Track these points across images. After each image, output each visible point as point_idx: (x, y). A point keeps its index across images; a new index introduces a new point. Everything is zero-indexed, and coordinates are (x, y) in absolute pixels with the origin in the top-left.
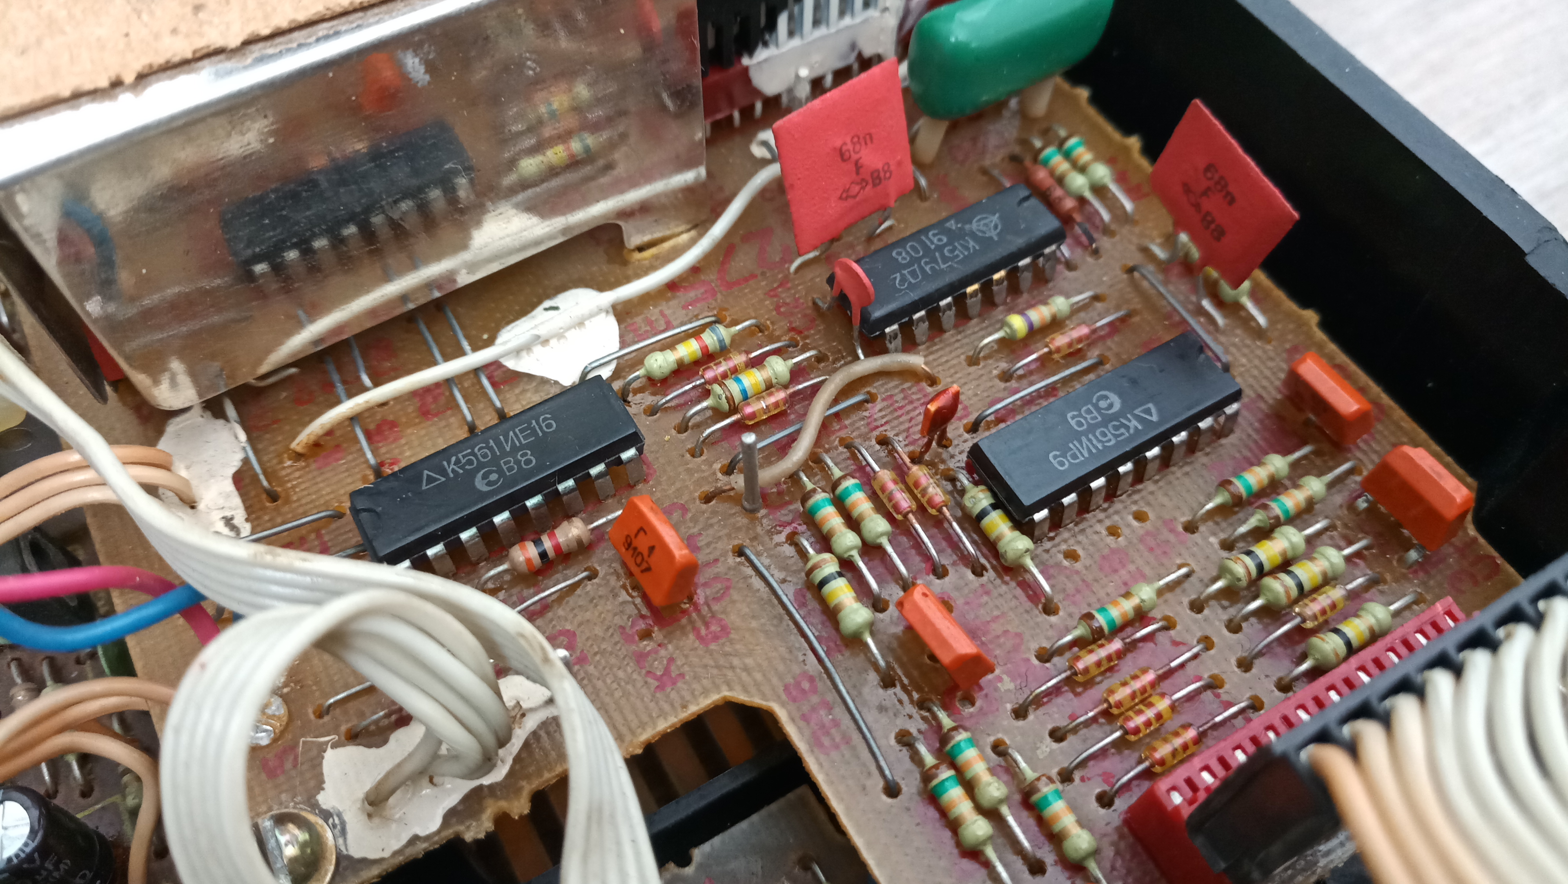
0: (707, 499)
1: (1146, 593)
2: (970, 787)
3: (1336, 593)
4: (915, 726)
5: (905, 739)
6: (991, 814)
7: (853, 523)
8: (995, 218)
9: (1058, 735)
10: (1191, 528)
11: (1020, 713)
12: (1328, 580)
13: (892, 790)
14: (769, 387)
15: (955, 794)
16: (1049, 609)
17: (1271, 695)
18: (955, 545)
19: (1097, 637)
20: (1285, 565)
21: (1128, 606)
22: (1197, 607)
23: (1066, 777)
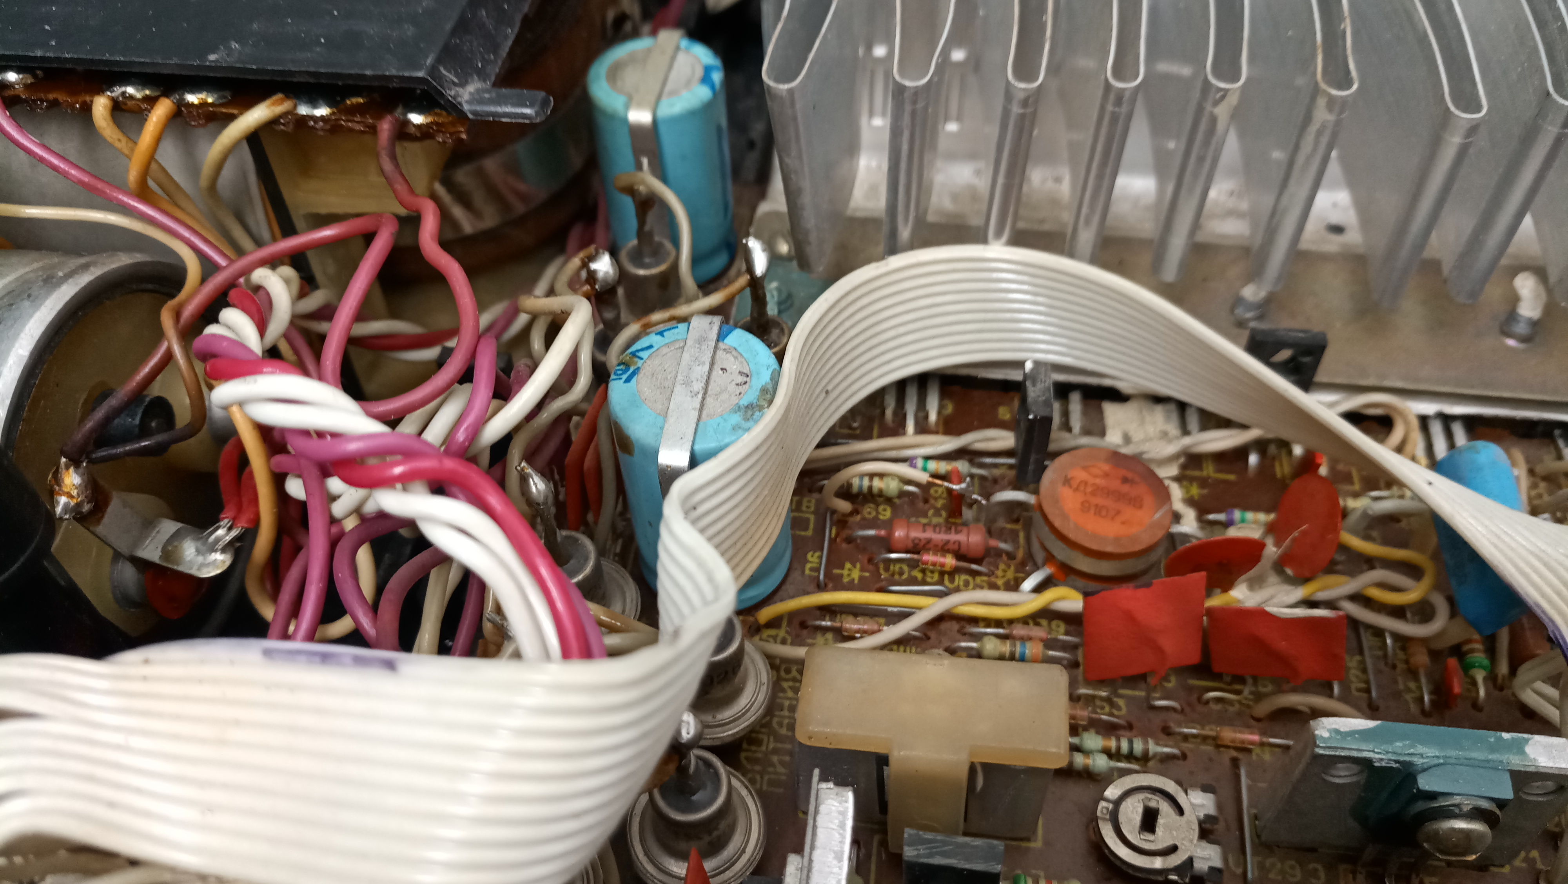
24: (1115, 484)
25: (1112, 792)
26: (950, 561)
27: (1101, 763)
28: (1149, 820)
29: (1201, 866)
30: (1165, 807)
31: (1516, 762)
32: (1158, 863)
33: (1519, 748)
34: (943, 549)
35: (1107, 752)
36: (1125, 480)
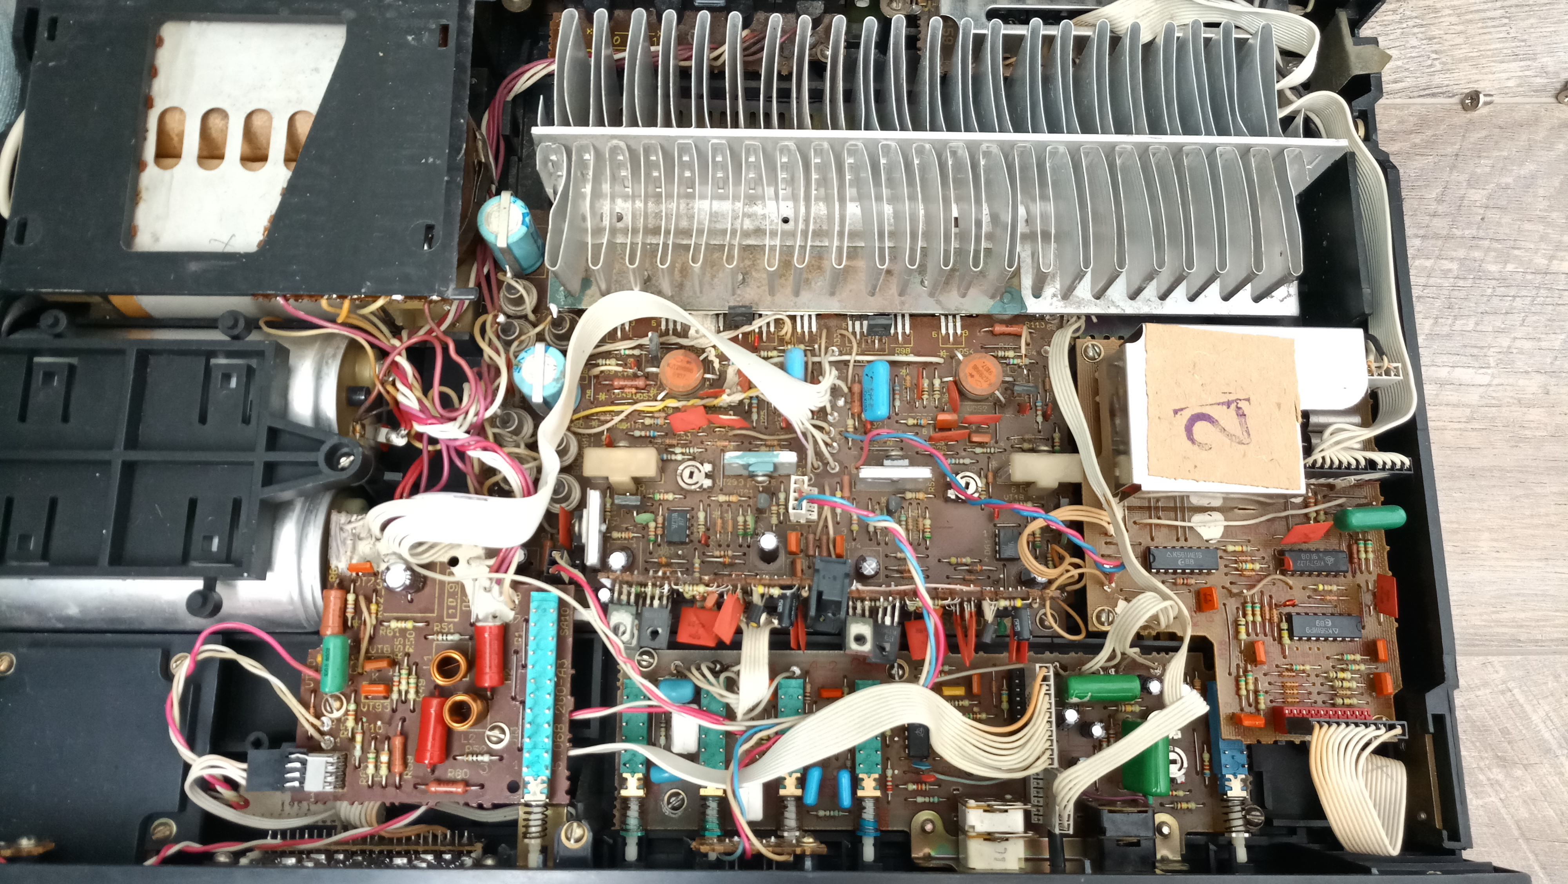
0: (1223, 587)
1: (1308, 667)
2: (1247, 683)
3: (1349, 693)
4: (1242, 665)
5: (1238, 665)
6: (1248, 691)
7: (1254, 615)
8: (1332, 559)
9: (1270, 683)
10: (1328, 658)
11: (1265, 675)
12: (1349, 689)
13: (1230, 674)
14: (1253, 570)
15: (1243, 684)
16: (1285, 657)
17: (1320, 703)
18: (1272, 631)
19: (1291, 670)
20: (1343, 680)
21: (1302, 668)
22: (1317, 676)
23: (1266, 692)
24: (685, 365)
25: (681, 468)
26: (634, 391)
27: (679, 457)
28: (691, 475)
29: (705, 486)
30: (696, 471)
31: (776, 460)
32: (693, 487)
33: (777, 456)
34: (631, 387)
35: (683, 454)
36: (688, 362)
